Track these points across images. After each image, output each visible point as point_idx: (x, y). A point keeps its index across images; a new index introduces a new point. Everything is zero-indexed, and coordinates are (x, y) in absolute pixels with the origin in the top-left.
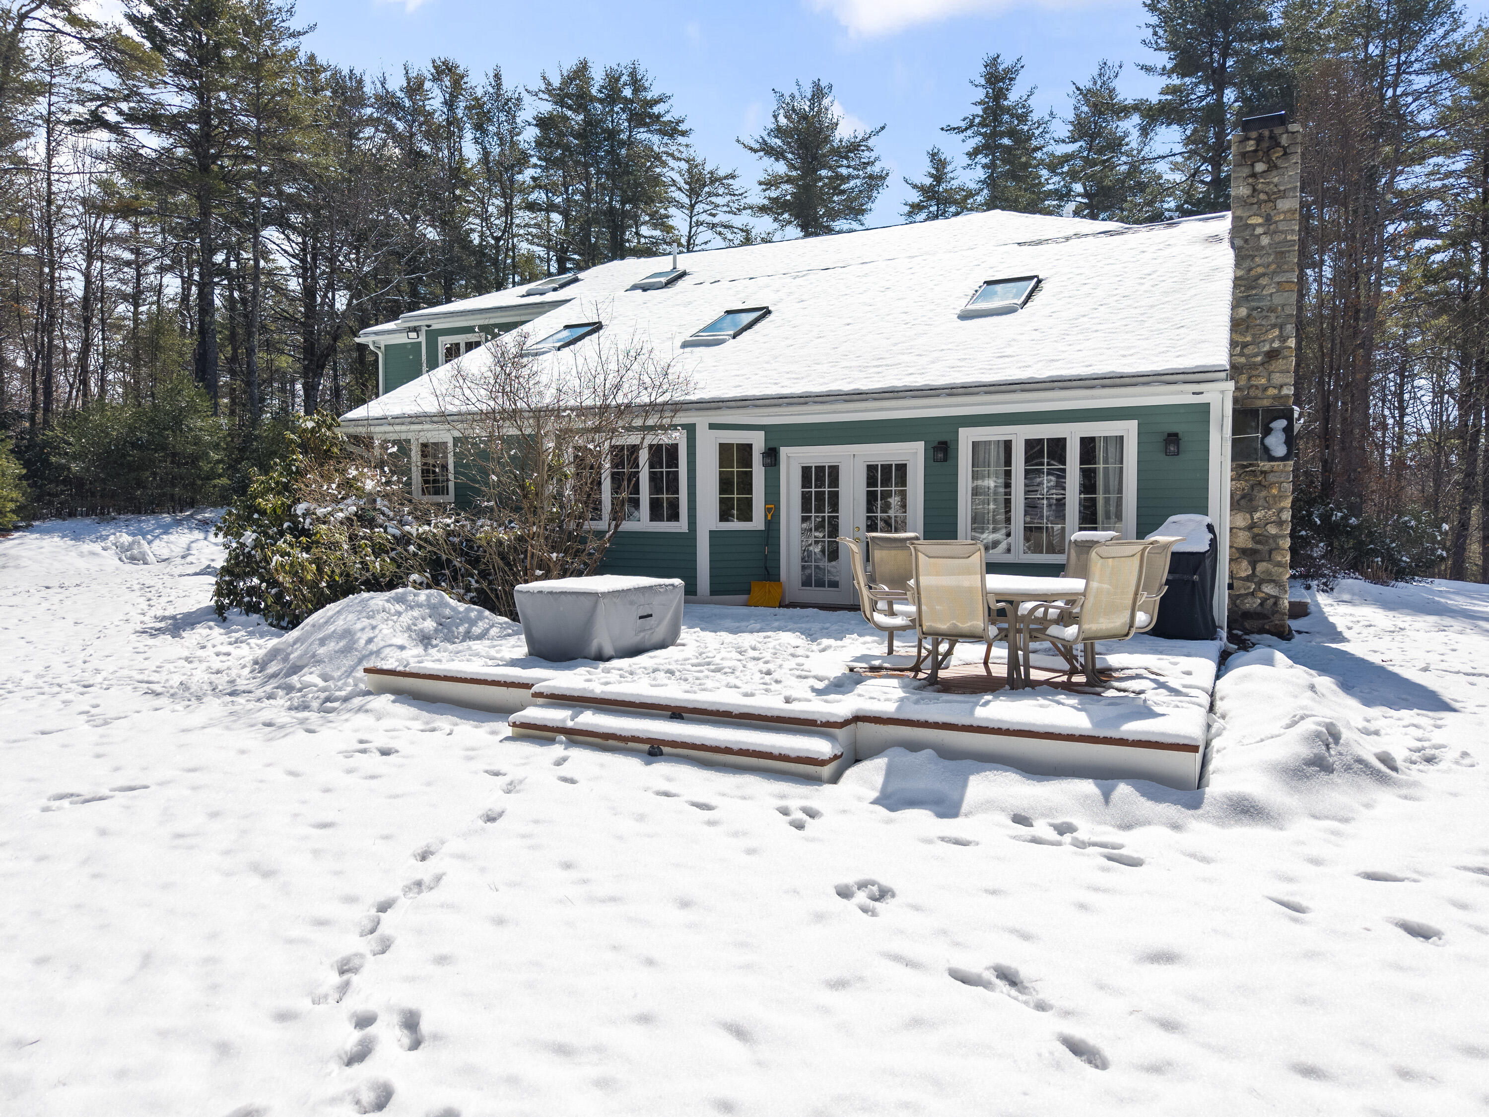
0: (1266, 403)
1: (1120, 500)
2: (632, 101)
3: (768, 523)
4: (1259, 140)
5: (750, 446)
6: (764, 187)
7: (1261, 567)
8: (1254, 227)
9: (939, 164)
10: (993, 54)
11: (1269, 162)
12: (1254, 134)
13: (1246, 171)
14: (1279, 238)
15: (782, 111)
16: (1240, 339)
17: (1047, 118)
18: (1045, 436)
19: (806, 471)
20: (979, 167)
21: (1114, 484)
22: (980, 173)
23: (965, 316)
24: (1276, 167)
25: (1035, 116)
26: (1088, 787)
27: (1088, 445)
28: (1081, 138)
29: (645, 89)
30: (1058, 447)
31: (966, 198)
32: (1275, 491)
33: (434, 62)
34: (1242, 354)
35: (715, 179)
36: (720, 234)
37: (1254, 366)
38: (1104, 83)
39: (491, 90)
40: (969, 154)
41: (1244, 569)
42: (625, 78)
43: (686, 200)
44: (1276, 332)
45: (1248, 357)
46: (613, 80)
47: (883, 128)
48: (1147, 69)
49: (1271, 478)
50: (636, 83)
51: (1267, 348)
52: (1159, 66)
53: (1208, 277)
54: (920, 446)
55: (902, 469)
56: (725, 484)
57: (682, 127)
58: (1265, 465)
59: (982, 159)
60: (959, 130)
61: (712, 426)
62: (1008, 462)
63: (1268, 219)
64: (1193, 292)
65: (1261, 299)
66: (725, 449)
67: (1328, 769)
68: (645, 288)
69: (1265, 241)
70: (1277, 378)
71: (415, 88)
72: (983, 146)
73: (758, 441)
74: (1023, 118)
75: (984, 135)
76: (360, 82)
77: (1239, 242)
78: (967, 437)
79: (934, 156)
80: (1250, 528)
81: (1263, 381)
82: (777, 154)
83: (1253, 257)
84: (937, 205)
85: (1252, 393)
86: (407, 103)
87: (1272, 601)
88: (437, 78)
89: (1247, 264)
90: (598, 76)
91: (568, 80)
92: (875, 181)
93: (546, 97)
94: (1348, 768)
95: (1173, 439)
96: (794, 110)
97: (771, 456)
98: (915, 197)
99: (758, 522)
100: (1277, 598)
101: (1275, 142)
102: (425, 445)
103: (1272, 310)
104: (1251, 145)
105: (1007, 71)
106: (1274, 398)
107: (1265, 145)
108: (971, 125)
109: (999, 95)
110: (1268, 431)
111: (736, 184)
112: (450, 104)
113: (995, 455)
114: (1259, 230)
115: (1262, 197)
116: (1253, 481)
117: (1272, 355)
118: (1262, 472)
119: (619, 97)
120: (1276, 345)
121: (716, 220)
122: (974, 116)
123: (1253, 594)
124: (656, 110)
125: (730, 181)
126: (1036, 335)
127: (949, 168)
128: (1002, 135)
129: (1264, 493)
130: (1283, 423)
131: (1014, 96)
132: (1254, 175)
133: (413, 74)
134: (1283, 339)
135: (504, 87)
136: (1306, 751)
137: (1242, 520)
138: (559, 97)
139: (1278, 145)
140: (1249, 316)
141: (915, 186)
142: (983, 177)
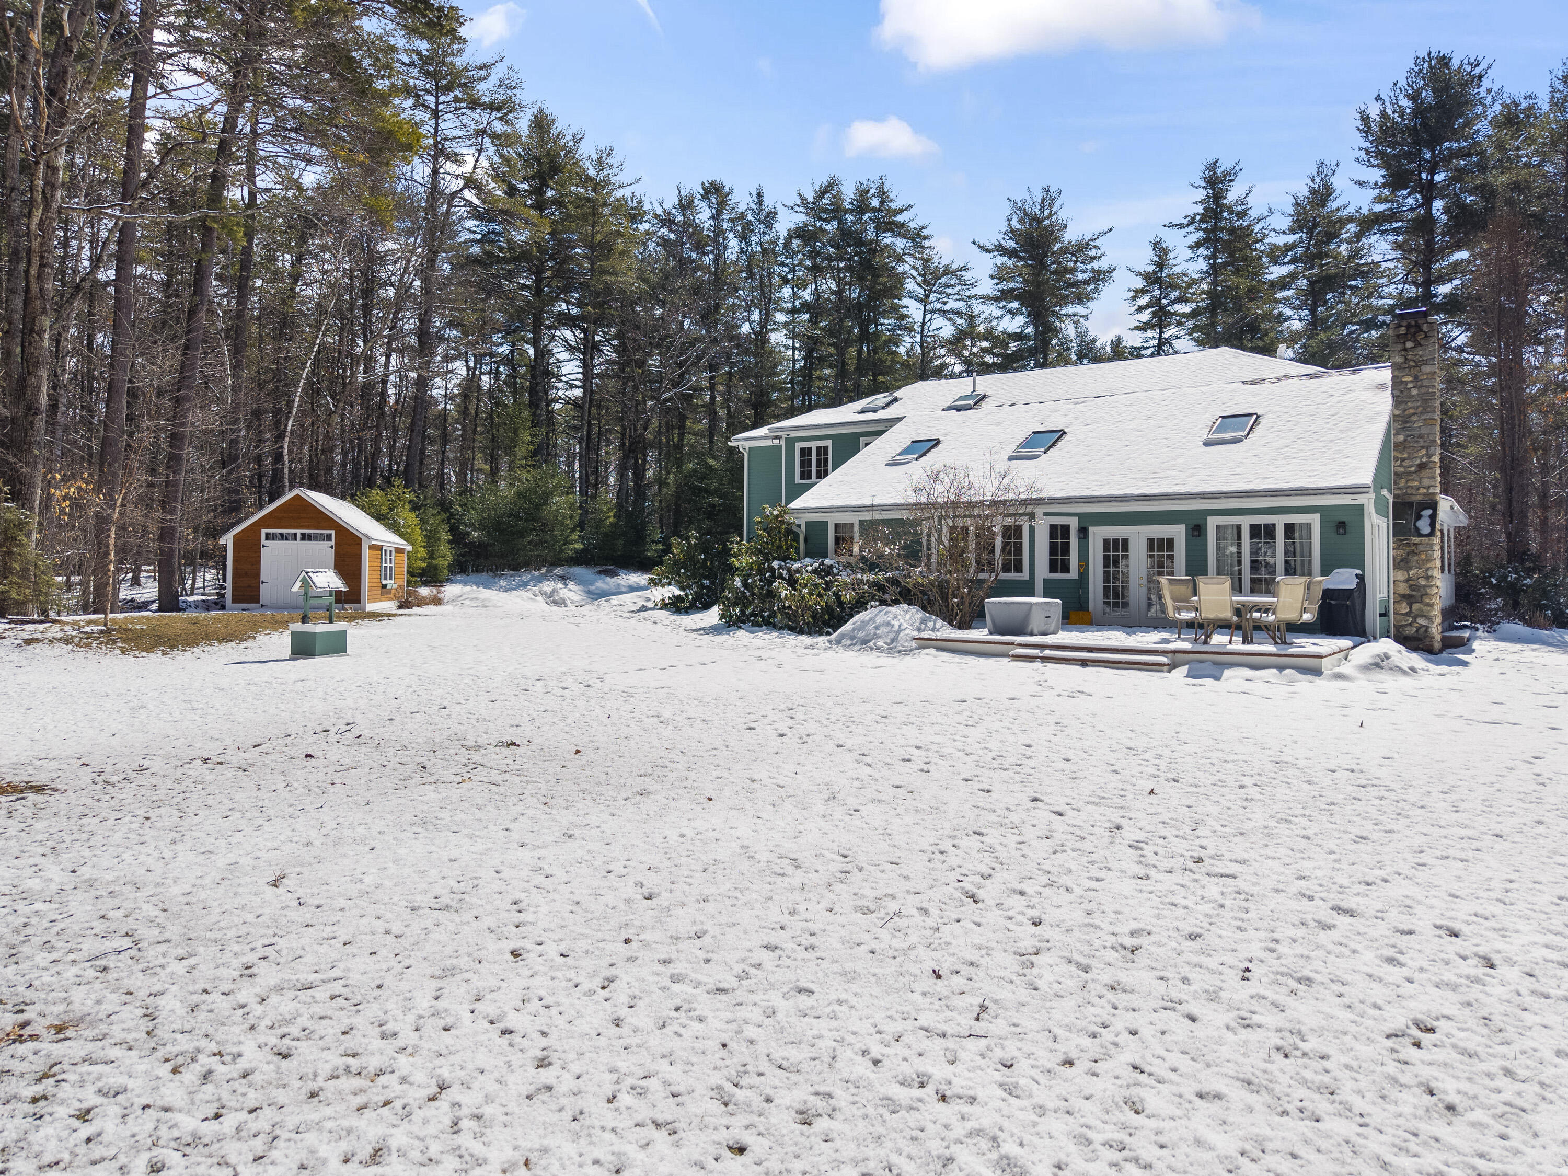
0: (1419, 498)
1: (1310, 562)
2: (879, 210)
3: (1080, 574)
4: (1408, 327)
5: (1068, 526)
6: (996, 281)
7: (1416, 607)
8: (1407, 383)
9: (1161, 253)
10: (1211, 159)
11: (1415, 341)
12: (1404, 323)
13: (1400, 347)
14: (1423, 390)
15: (1015, 217)
16: (1400, 456)
17: (1266, 214)
18: (1262, 522)
19: (1106, 542)
20: (1201, 259)
21: (1306, 552)
22: (1202, 265)
23: (1208, 443)
24: (1420, 345)
25: (1253, 214)
26: (1275, 671)
27: (1290, 529)
28: (1301, 228)
29: (891, 201)
30: (1270, 530)
31: (1189, 286)
32: (1423, 557)
33: (703, 184)
34: (1401, 466)
35: (947, 271)
36: (950, 320)
37: (1410, 474)
38: (1322, 180)
39: (754, 206)
40: (1190, 247)
41: (1404, 608)
42: (872, 191)
43: (920, 292)
44: (1424, 452)
45: (1405, 467)
46: (863, 193)
47: (1110, 230)
48: (1360, 184)
49: (1420, 548)
50: (882, 194)
51: (1418, 462)
52: (1372, 181)
53: (1371, 420)
54: (1182, 527)
55: (1170, 542)
56: (1053, 549)
57: (925, 232)
58: (1416, 540)
59: (1202, 251)
60: (1181, 226)
61: (1046, 514)
62: (1239, 537)
63: (1416, 378)
64: (1359, 431)
65: (1413, 429)
66: (1053, 528)
67: (1382, 668)
68: (959, 409)
69: (1414, 392)
70: (1426, 482)
71: (686, 205)
72: (1204, 239)
73: (1074, 523)
74: (1242, 215)
75: (1205, 230)
76: (640, 202)
77: (1397, 393)
78: (1212, 523)
79: (1156, 245)
80: (1407, 581)
81: (1416, 484)
82: (1011, 253)
83: (1406, 402)
84: (1160, 289)
85: (1409, 491)
86: (680, 218)
87: (1423, 629)
88: (705, 197)
89: (1403, 406)
90: (849, 193)
91: (822, 194)
92: (1100, 277)
93: (802, 209)
94: (1391, 669)
95: (1342, 525)
96: (1026, 214)
97: (1083, 532)
98: (1139, 283)
99: (1073, 574)
100: (1427, 627)
101: (1419, 328)
102: (836, 525)
103: (1421, 436)
104: (1403, 330)
105: (1226, 174)
106: (1424, 494)
107: (1413, 330)
108: (1193, 221)
109: (1218, 196)
110: (1419, 517)
111: (967, 276)
112: (716, 217)
113: (1230, 534)
114: (1410, 385)
115: (1412, 363)
116: (1408, 550)
117: (1422, 467)
118: (1415, 544)
119: (868, 206)
120: (1424, 460)
121: (947, 307)
122: (1195, 215)
123: (1410, 624)
124: (900, 218)
125: (963, 273)
126: (1255, 459)
127: (1171, 255)
128: (1222, 229)
129: (1416, 558)
130: (1429, 512)
131: (1232, 197)
132: (1405, 350)
133: (683, 194)
134: (1429, 456)
135: (766, 203)
136: (1371, 661)
137: (1401, 576)
138: (813, 209)
139: (1422, 331)
140: (1405, 440)
141: (1139, 274)
142: (1205, 269)
